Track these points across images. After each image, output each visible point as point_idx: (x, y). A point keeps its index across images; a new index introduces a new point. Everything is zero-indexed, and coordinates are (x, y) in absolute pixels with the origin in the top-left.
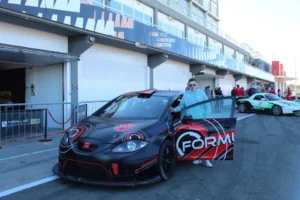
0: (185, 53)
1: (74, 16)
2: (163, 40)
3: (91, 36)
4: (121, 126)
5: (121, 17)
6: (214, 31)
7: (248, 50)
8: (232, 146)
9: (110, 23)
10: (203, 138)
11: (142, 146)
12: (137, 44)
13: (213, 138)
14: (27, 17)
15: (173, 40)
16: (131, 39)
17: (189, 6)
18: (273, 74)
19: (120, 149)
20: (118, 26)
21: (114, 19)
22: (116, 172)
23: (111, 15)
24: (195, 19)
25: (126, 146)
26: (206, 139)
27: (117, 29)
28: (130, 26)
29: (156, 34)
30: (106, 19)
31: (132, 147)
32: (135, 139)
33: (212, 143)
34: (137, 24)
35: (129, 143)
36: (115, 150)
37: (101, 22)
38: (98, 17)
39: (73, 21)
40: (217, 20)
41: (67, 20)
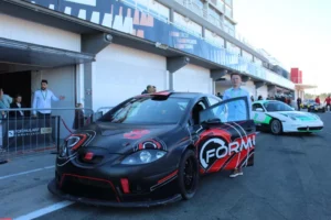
0: (207, 56)
1: (89, 10)
2: (184, 41)
3: (108, 33)
4: (132, 133)
5: (140, 13)
6: (232, 35)
7: (266, 56)
8: (253, 150)
9: (128, 19)
10: (227, 144)
11: (159, 157)
12: (158, 45)
13: (237, 143)
14: (37, 9)
15: (195, 42)
16: (152, 38)
17: (204, 7)
18: (292, 80)
19: (131, 161)
20: (137, 23)
21: (132, 16)
22: (126, 190)
23: (129, 11)
24: (211, 21)
25: (138, 157)
26: (230, 145)
27: (136, 27)
28: (150, 23)
29: (177, 35)
30: (124, 15)
31: (146, 158)
32: (149, 148)
33: (236, 149)
34: (156, 21)
35: (143, 153)
36: (124, 162)
37: (119, 18)
38: (116, 13)
39: (89, 15)
40: (233, 24)
41: (82, 15)
